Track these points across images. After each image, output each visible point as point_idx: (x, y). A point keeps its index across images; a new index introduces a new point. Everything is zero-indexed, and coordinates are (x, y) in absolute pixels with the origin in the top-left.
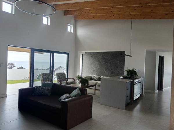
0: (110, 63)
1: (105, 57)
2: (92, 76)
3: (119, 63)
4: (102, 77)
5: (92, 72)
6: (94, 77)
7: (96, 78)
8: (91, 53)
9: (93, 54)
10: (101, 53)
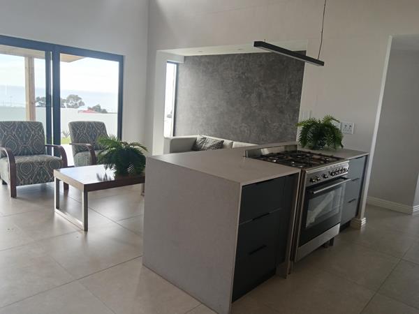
0: (259, 95)
1: (243, 73)
2: (199, 137)
3: (288, 96)
4: (227, 142)
5: (201, 125)
6: (203, 143)
7: (208, 145)
8: (203, 60)
9: (208, 63)
10: (232, 59)
